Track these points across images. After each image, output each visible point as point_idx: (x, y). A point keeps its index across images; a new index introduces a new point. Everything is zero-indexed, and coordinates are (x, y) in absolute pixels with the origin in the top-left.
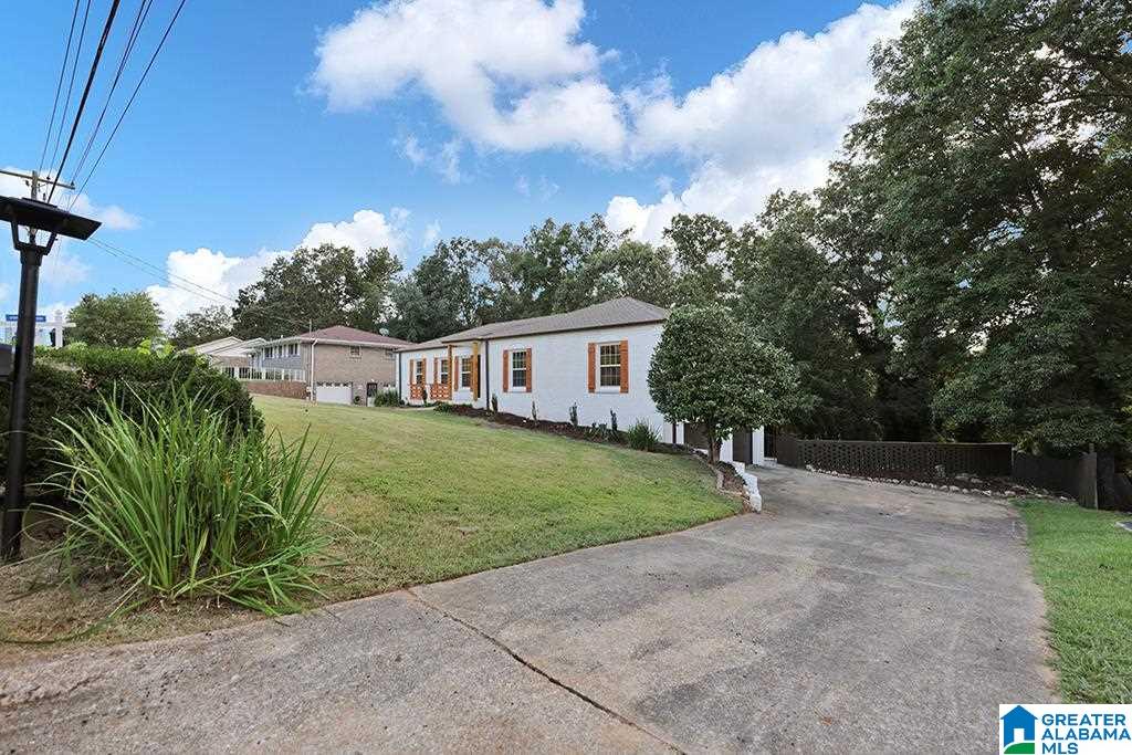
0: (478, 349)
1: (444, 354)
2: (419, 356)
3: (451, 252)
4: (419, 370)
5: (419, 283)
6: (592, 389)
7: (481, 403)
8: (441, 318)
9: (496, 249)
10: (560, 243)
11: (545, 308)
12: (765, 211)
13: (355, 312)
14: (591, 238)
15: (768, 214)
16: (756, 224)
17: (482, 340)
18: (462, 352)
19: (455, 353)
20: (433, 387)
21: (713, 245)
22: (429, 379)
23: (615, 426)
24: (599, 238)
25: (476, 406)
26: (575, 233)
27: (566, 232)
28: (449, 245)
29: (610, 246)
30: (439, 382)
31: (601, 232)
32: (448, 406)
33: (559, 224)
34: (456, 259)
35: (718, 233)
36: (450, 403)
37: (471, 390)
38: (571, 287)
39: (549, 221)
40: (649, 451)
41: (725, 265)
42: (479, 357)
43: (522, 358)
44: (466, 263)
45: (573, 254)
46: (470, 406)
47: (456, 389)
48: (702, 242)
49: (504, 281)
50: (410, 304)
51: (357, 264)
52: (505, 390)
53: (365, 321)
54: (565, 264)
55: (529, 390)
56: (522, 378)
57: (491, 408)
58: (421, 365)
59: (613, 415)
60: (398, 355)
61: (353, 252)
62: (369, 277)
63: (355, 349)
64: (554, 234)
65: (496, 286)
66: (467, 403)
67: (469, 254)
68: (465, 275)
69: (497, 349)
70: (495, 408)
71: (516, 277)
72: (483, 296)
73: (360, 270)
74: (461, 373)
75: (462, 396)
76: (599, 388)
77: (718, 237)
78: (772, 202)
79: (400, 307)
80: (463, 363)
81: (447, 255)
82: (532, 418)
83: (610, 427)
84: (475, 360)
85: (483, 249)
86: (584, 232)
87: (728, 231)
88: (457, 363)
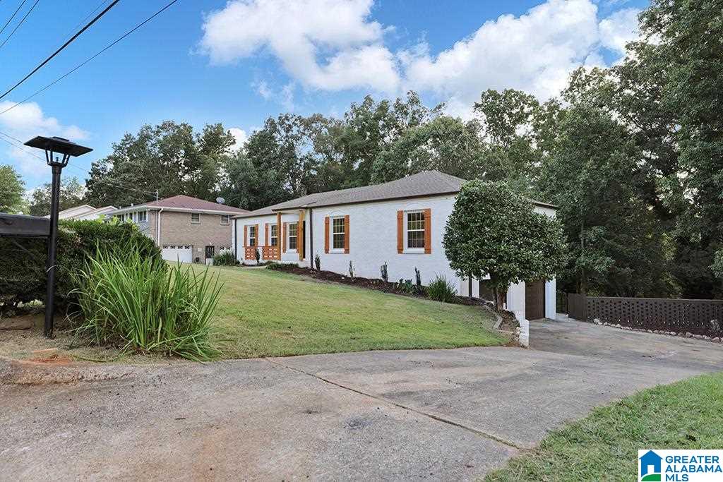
0: (303, 215)
1: (273, 220)
2: (252, 222)
3: (279, 127)
4: (252, 234)
5: (250, 155)
6: (400, 250)
7: (306, 263)
8: (270, 188)
9: (319, 124)
10: (377, 118)
11: (364, 178)
12: (568, 86)
13: (193, 182)
14: (406, 114)
15: (571, 89)
16: (560, 99)
17: (306, 208)
18: (289, 219)
19: (284, 219)
20: (265, 248)
21: (520, 118)
22: (261, 242)
23: (419, 282)
24: (414, 113)
25: (301, 265)
26: (392, 109)
27: (383, 108)
28: (277, 121)
29: (424, 120)
30: (270, 244)
31: (415, 108)
32: (278, 265)
33: (377, 100)
34: (284, 133)
35: (526, 106)
36: (280, 262)
37: (298, 252)
38: (387, 159)
39: (368, 98)
40: (446, 301)
41: (533, 136)
42: (304, 222)
43: (341, 224)
44: (292, 137)
45: (389, 129)
46: (296, 266)
47: (284, 251)
48: (510, 115)
49: (327, 153)
50: (242, 175)
51: (195, 139)
52: (327, 251)
53: (201, 191)
54: (383, 136)
55: (347, 251)
56: (341, 241)
57: (315, 267)
58: (254, 230)
59: (418, 273)
60: (234, 221)
61: (191, 127)
62: (206, 151)
63: (195, 215)
64: (373, 110)
65: (319, 157)
66: (295, 263)
67: (295, 128)
68: (292, 148)
69: (320, 216)
70: (318, 266)
71: (337, 148)
72: (307, 167)
73: (198, 144)
74: (288, 237)
75: (290, 256)
76: (406, 249)
77: (526, 110)
78: (574, 78)
79: (233, 177)
80: (291, 228)
81: (275, 130)
82: (349, 276)
83: (414, 282)
84: (301, 226)
85: (307, 124)
86: (400, 108)
87: (535, 104)
88: (285, 228)
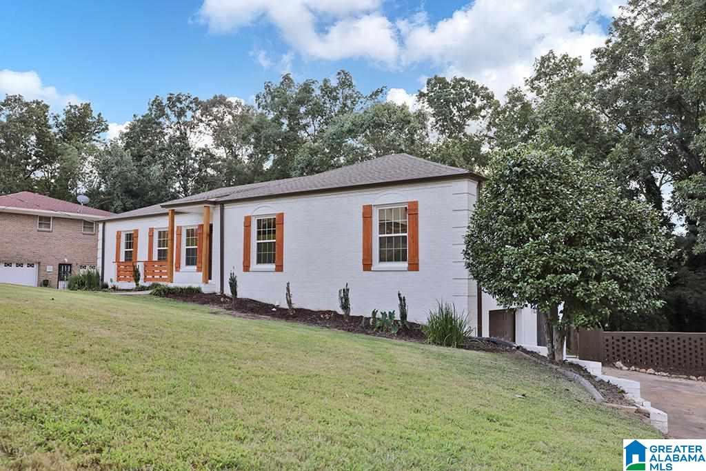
0: (209, 215)
1: (163, 224)
2: (128, 227)
3: (167, 111)
4: (129, 245)
5: (127, 146)
6: (367, 266)
7: (213, 287)
8: (153, 188)
9: (222, 109)
10: (300, 102)
11: (281, 172)
12: (534, 74)
13: (47, 180)
14: (336, 99)
15: (537, 78)
16: (525, 89)
17: (215, 203)
18: (188, 221)
19: (180, 221)
20: (149, 263)
21: (473, 113)
22: (142, 255)
23: (404, 316)
24: (346, 98)
25: (206, 289)
26: (317, 92)
27: (307, 89)
28: (165, 102)
29: (357, 107)
30: (155, 258)
31: (347, 91)
32: (169, 289)
33: (299, 80)
34: (174, 119)
35: (478, 99)
36: (171, 285)
37: (199, 270)
38: (314, 152)
39: (287, 78)
40: (458, 347)
41: (486, 136)
42: (211, 226)
43: (270, 227)
44: (185, 123)
45: (314, 117)
46: (198, 291)
47: (178, 268)
48: (460, 109)
49: (230, 146)
50: (115, 170)
51: (51, 122)
52: (246, 268)
53: (60, 190)
54: (304, 127)
55: (280, 268)
56: (270, 254)
57: (228, 291)
58: (131, 239)
59: (402, 300)
60: (101, 226)
61: (47, 107)
62: (66, 138)
63: (44, 220)
64: (293, 92)
65: (221, 152)
66: (195, 286)
67: (189, 114)
68: (183, 137)
69: (236, 216)
70: (234, 291)
71: (245, 139)
72: (205, 163)
73: (55, 130)
74: (184, 247)
75: (187, 277)
76: (377, 265)
77: (478, 104)
78: (542, 64)
79: (103, 175)
80: (188, 235)
81: (162, 113)
82: (286, 306)
83: (397, 317)
84: (206, 229)
85: (206, 108)
86: (327, 91)
87: (489, 97)
88: (179, 235)
